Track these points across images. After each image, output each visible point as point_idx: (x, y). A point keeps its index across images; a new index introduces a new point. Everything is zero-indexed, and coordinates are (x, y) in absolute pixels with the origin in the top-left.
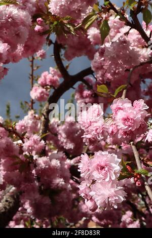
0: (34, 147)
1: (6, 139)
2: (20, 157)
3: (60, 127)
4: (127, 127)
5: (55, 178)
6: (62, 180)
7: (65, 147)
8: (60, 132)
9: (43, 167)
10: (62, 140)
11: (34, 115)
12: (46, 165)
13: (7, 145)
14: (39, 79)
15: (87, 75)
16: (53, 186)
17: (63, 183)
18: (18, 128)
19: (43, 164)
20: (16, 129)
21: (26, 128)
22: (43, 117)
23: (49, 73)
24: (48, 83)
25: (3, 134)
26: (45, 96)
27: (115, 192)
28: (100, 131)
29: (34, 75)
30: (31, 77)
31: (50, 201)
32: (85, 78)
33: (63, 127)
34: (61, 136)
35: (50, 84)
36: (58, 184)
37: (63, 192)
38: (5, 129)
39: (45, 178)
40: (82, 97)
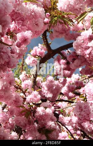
0: (34, 100)
2: (25, 106)
3: (43, 83)
6: (53, 122)
7: (46, 96)
8: (44, 86)
9: (41, 114)
10: (45, 91)
11: (26, 74)
12: (43, 113)
13: (16, 98)
16: (47, 127)
17: (54, 125)
19: (41, 112)
21: (28, 86)
22: (33, 76)
23: (38, 48)
24: (38, 54)
31: (46, 138)
33: (45, 83)
34: (44, 89)
36: (51, 126)
37: (54, 131)
38: (14, 86)
39: (42, 121)
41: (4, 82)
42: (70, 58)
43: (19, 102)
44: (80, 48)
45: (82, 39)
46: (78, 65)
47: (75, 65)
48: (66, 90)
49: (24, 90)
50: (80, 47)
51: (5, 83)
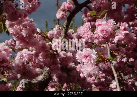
1: (43, 42)
2: (50, 51)
3: (74, 34)
4: (103, 35)
5: (70, 63)
6: (73, 64)
9: (63, 57)
11: (59, 27)
13: (43, 45)
14: (61, 6)
15: (89, 3)
16: (69, 67)
17: (74, 65)
18: (48, 35)
19: (63, 55)
20: (48, 36)
21: (53, 35)
22: (64, 29)
23: (67, 3)
24: (66, 9)
25: (41, 39)
26: (64, 16)
27: (93, 69)
28: (89, 37)
29: (59, 4)
30: (57, 5)
31: (67, 75)
32: (88, 5)
33: (76, 34)
34: (75, 39)
35: (67, 9)
36: (71, 66)
37: (74, 70)
38: (42, 36)
39: (64, 62)
40: (86, 16)
43: (46, 48)
51: (28, 31)
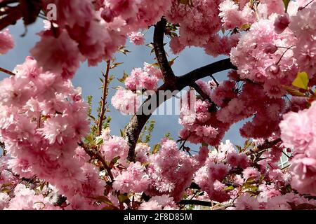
0: (133, 184)
3: (151, 157)
8: (152, 163)
10: (154, 176)
14: (127, 78)
21: (120, 149)
23: (143, 71)
30: (104, 78)
32: (197, 82)
33: (156, 156)
41: (62, 124)
42: (217, 95)
43: (94, 189)
44: (247, 62)
45: (254, 38)
46: (238, 113)
47: (230, 113)
48: (205, 177)
49: (108, 161)
50: (247, 59)
51: (65, 126)
